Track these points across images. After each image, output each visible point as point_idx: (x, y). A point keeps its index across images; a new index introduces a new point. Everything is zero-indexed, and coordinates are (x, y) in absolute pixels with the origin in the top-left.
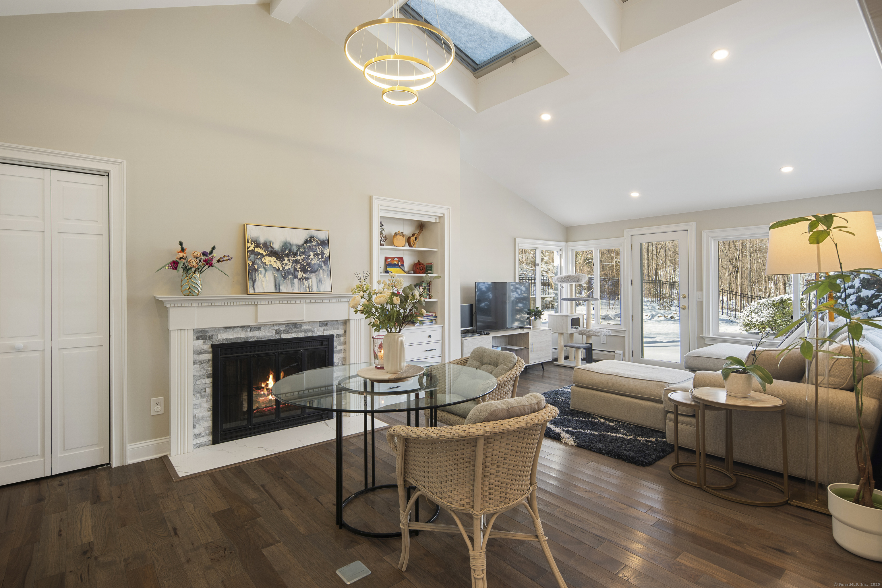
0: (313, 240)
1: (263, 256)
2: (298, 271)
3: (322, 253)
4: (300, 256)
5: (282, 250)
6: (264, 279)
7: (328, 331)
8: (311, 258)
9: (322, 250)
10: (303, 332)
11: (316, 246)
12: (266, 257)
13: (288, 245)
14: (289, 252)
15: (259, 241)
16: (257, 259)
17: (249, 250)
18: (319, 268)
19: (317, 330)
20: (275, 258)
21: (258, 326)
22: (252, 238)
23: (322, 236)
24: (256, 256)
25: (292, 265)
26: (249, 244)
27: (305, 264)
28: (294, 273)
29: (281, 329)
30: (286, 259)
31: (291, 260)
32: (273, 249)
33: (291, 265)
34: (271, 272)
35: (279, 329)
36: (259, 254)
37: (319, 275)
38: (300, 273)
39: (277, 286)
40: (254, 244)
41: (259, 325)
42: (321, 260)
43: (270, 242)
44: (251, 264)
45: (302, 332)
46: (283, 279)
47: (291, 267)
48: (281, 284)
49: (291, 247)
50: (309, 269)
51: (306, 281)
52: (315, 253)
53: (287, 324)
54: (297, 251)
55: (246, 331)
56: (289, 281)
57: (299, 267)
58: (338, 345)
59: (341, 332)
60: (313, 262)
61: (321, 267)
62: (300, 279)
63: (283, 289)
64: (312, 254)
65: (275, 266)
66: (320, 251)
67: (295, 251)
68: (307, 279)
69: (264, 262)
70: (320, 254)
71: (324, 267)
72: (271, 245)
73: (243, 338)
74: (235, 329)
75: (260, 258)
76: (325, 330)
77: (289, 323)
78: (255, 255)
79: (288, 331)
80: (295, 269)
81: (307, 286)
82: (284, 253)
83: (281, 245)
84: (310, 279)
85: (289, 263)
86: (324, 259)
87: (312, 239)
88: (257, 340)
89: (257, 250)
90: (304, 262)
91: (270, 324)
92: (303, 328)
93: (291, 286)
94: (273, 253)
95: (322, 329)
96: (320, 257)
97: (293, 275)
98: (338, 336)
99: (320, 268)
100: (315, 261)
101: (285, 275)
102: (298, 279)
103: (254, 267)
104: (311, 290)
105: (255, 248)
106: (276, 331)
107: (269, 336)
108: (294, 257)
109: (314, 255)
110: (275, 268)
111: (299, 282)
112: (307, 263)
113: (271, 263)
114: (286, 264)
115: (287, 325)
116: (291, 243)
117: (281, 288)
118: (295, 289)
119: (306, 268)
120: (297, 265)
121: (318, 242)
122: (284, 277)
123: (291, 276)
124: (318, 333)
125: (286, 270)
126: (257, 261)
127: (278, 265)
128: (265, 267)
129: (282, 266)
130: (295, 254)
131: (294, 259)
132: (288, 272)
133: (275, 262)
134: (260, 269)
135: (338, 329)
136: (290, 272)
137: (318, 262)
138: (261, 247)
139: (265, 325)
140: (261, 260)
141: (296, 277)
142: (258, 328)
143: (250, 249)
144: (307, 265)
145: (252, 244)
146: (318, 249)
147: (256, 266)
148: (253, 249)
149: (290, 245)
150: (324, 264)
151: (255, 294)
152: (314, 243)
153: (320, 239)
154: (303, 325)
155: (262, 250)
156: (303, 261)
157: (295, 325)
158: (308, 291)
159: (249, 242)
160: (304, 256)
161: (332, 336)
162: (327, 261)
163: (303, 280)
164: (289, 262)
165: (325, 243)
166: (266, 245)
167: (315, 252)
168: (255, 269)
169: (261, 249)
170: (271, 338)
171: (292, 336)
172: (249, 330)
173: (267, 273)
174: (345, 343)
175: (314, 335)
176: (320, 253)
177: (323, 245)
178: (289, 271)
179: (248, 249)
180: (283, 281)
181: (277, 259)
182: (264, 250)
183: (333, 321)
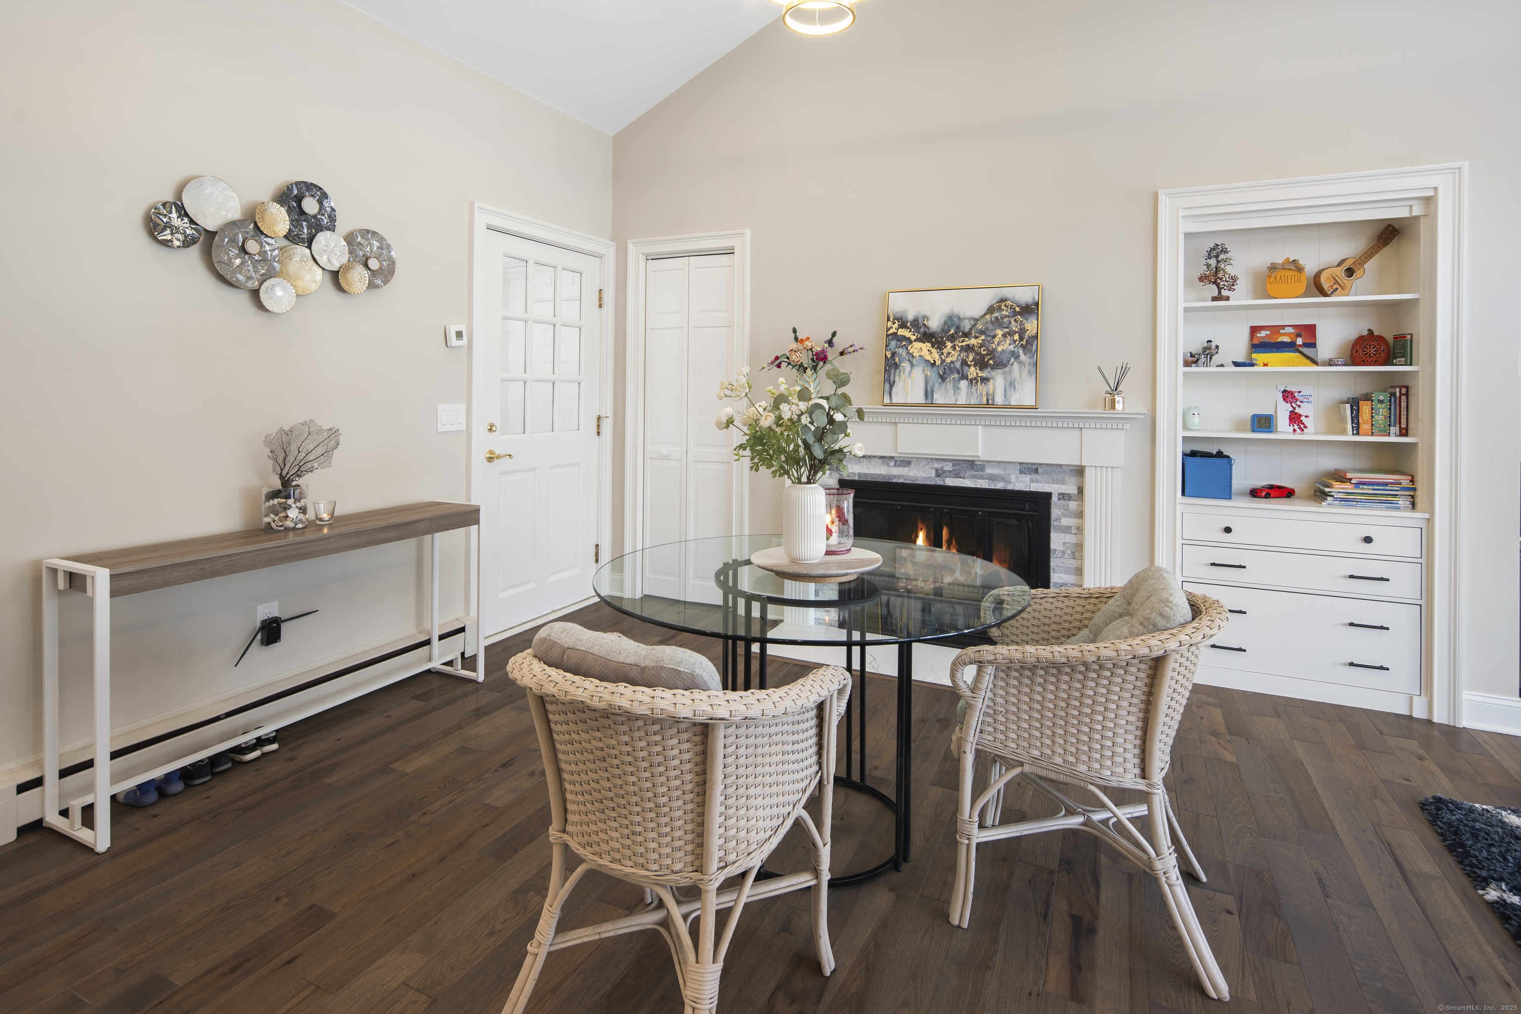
0: (1005, 306)
1: (911, 342)
2: (969, 366)
3: (1021, 329)
4: (976, 337)
5: (943, 330)
6: (909, 381)
7: (1040, 485)
8: (997, 340)
9: (1021, 324)
10: (987, 479)
11: (1009, 317)
12: (914, 343)
13: (955, 319)
14: (956, 333)
15: (906, 317)
16: (900, 347)
17: (889, 333)
18: (1013, 360)
19: (1017, 478)
20: (929, 345)
21: (907, 459)
22: (896, 313)
23: (1025, 296)
24: (899, 343)
25: (960, 355)
26: (890, 324)
27: (985, 353)
28: (960, 370)
29: (945, 468)
30: (949, 344)
31: (957, 347)
32: (928, 328)
33: (956, 356)
34: (921, 369)
35: (942, 468)
36: (904, 338)
37: (1010, 372)
38: (972, 369)
39: (928, 393)
40: (897, 322)
41: (909, 457)
42: (1017, 343)
43: (925, 317)
44: (889, 356)
45: (984, 479)
46: (940, 380)
47: (957, 360)
48: (935, 389)
49: (960, 324)
50: (991, 362)
51: (983, 384)
52: (1007, 330)
53: (957, 460)
54: (971, 329)
55: (888, 465)
56: (951, 385)
57: (971, 358)
58: (1065, 516)
59: (1072, 489)
60: (1000, 349)
61: (1017, 357)
62: (971, 380)
63: (939, 398)
64: (1000, 333)
65: (928, 357)
66: (1016, 327)
67: (967, 330)
68: (985, 380)
69: (911, 351)
70: (1016, 332)
71: (1023, 357)
72: (925, 322)
73: (884, 476)
74: (873, 459)
75: (904, 346)
76: (1032, 481)
77: (959, 460)
78: (898, 340)
79: (957, 474)
80: (964, 363)
81: (984, 393)
82: (946, 334)
83: (942, 321)
84: (991, 381)
85: (953, 352)
86: (1024, 342)
87: (1003, 304)
88: (904, 482)
89: (902, 332)
90: (982, 349)
91: (927, 458)
92: (986, 472)
93: (953, 393)
94: (927, 337)
95: (1027, 478)
96: (1016, 337)
97: (958, 373)
98: (1063, 497)
99: (1015, 359)
100: (1004, 346)
101: (945, 373)
102: (967, 380)
103: (895, 360)
104: (990, 402)
105: (898, 329)
106: (937, 470)
107: (924, 478)
108: (963, 341)
109: (1004, 336)
110: (929, 361)
111: (969, 386)
112: (988, 350)
113: (921, 354)
114: (949, 353)
115: (956, 462)
116: (962, 316)
117: (936, 396)
118: (959, 398)
119: (986, 360)
120: (968, 354)
121: (1014, 308)
122: (943, 378)
123: (956, 376)
124: (1017, 484)
125: (946, 365)
126: (900, 350)
127: (936, 355)
128: (911, 360)
129: (941, 358)
130: (967, 335)
131: (964, 344)
132: (950, 369)
133: (929, 350)
134: (903, 364)
135: (1064, 483)
136: (955, 367)
137: (1012, 347)
138: (908, 328)
139: (917, 458)
140: (907, 349)
141: (964, 377)
142: (906, 462)
143: (891, 331)
144: (987, 354)
145: (894, 323)
146: (1013, 322)
147: (897, 360)
148: (896, 331)
149: (959, 318)
150: (1024, 351)
151: (892, 405)
152: (1007, 311)
153: (1020, 303)
154: (987, 467)
155: (909, 332)
156: (980, 348)
157: (971, 464)
158: (985, 402)
159: (890, 320)
160: (983, 337)
161: (1048, 496)
162: (1032, 345)
163: (977, 382)
164: (954, 350)
165: (1029, 310)
166: (916, 324)
167: (1007, 328)
168: (895, 364)
169: (908, 330)
170: (928, 483)
171: (965, 484)
172: (892, 463)
173: (913, 371)
174: (1080, 515)
175: (1010, 487)
176: (1017, 330)
177: (1026, 315)
178: (952, 366)
179: (887, 331)
180: (940, 383)
181: (933, 346)
182: (913, 332)
183: (1053, 465)
